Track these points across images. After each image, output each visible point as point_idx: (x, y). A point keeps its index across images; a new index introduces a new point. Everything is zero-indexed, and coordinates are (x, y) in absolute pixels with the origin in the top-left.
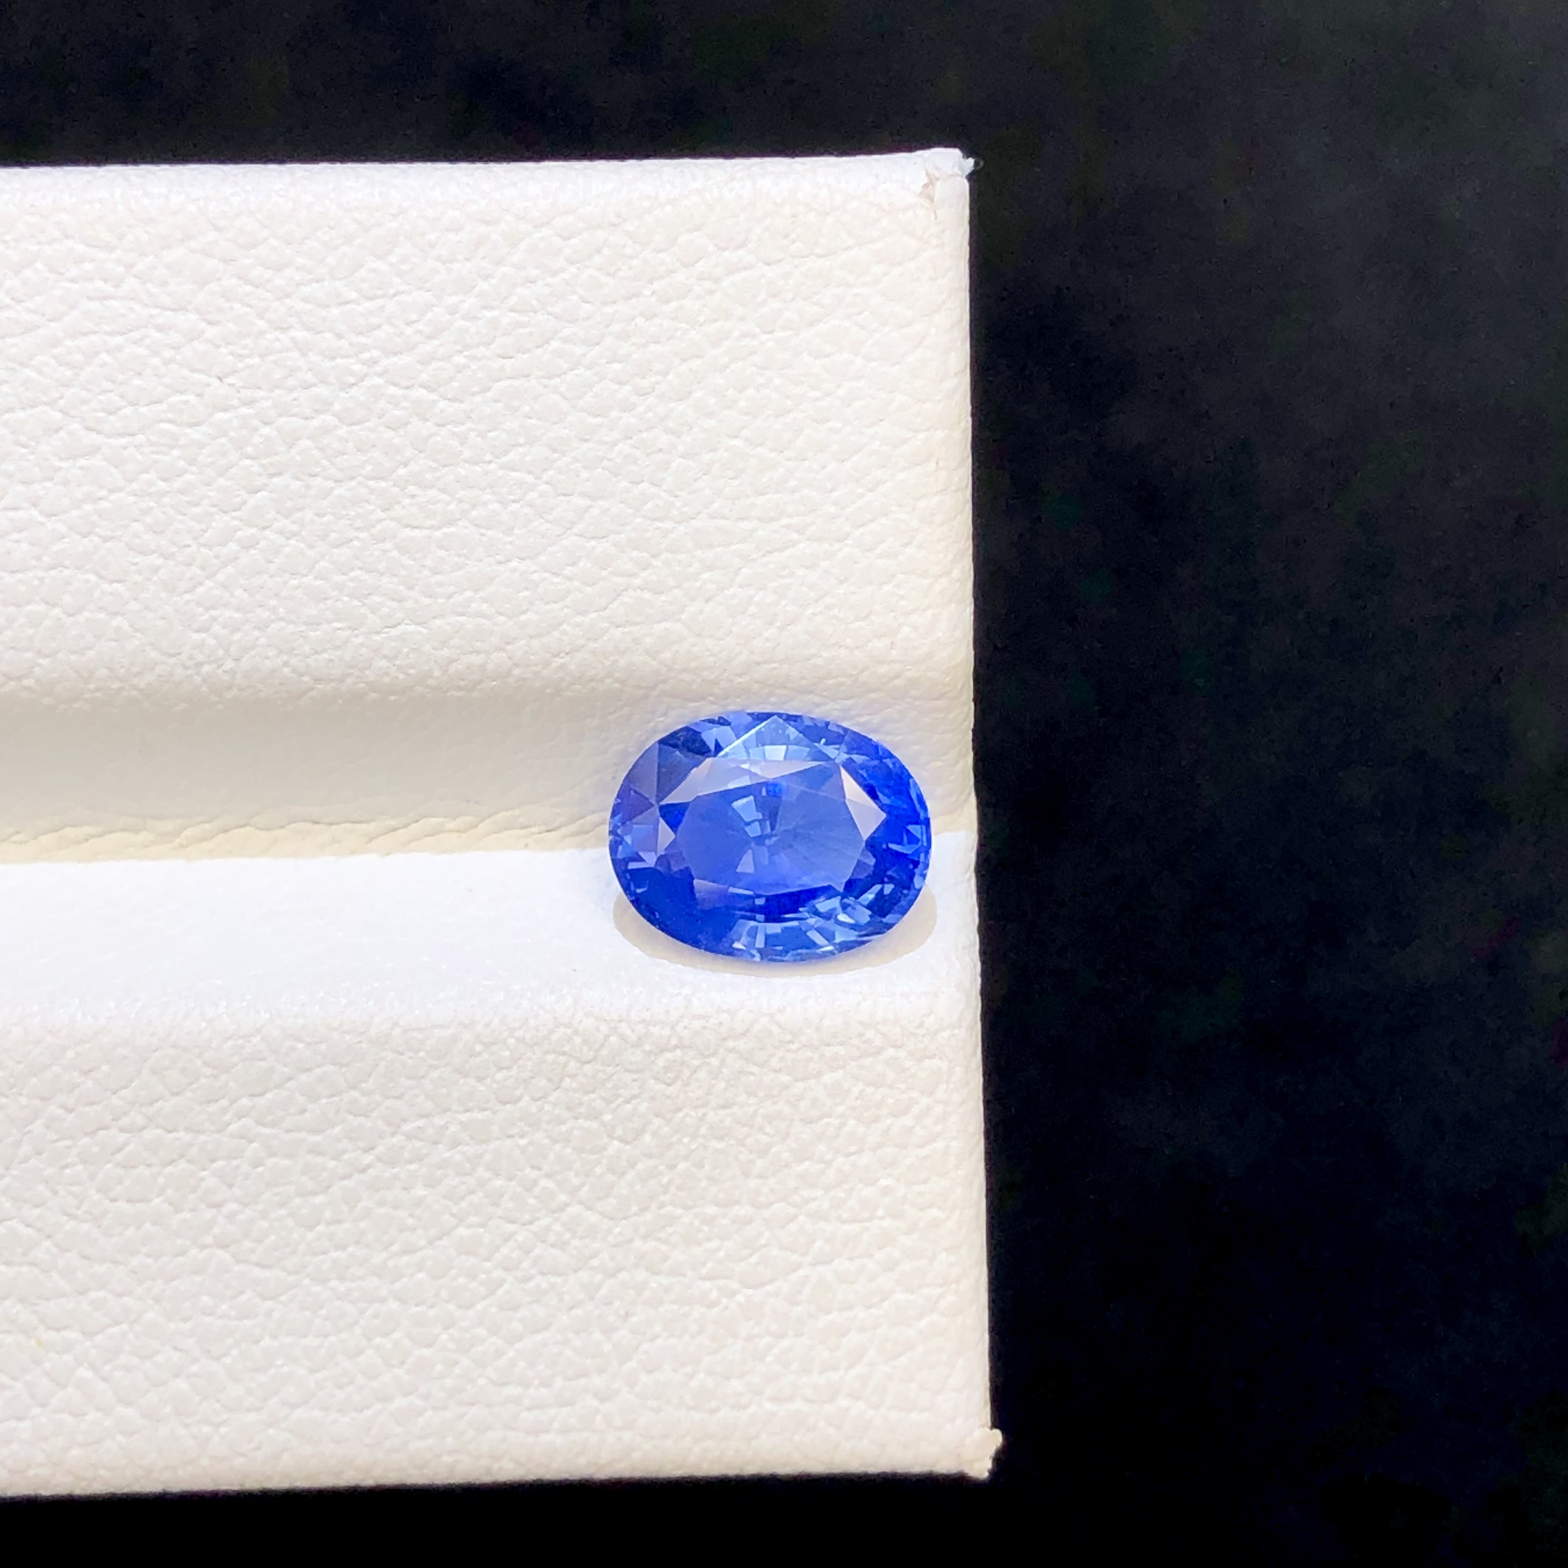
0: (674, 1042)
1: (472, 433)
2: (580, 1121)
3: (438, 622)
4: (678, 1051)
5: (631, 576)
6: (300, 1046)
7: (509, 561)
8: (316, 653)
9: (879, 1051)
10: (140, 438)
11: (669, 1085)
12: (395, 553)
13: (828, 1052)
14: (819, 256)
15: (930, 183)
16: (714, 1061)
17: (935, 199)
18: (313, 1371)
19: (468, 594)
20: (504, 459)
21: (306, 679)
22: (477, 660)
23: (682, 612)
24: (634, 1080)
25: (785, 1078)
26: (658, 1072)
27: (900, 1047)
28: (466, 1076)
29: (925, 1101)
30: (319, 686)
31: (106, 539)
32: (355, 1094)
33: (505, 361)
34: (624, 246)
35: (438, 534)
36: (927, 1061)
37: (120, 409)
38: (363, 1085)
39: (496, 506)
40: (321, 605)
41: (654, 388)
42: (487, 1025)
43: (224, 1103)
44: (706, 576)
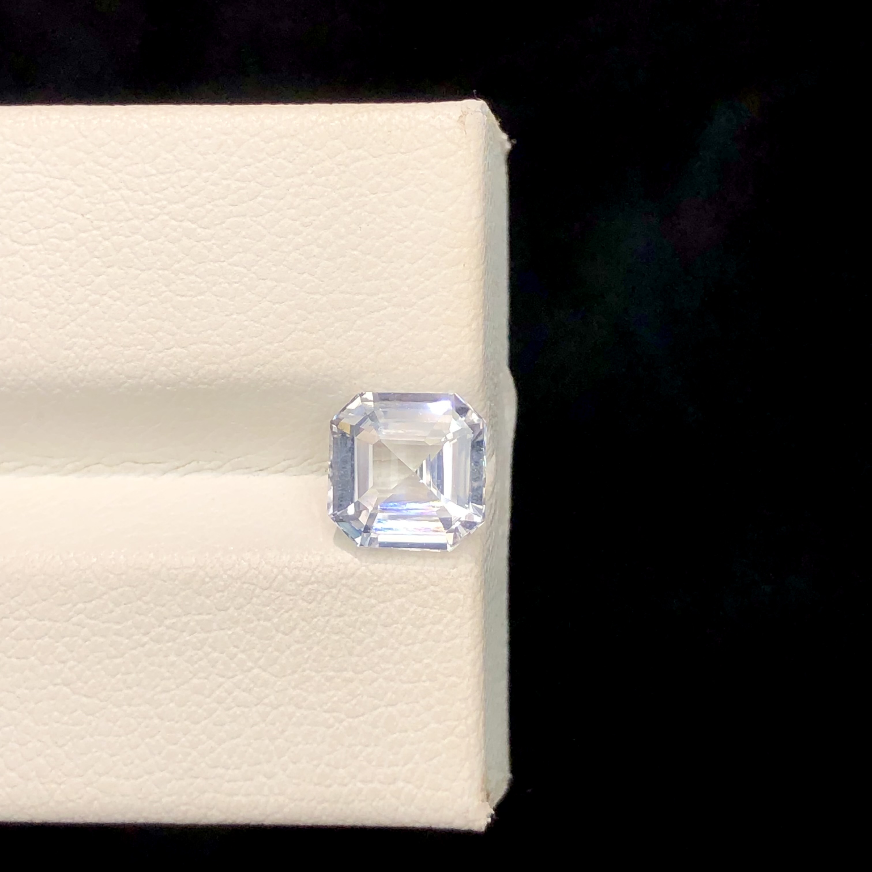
0: (313, 579)
1: (215, 246)
2: (262, 622)
3: (193, 347)
4: (316, 585)
5: (297, 323)
6: (112, 576)
7: (232, 314)
8: (128, 362)
9: (425, 588)
10: (40, 246)
11: (310, 603)
12: (171, 310)
13: (398, 587)
14: (403, 153)
15: (464, 114)
16: (334, 591)
17: (466, 123)
18: (112, 756)
19: (210, 332)
20: (231, 260)
21: (122, 376)
22: (213, 367)
23: (324, 344)
24: (291, 600)
25: (373, 601)
26: (303, 596)
27: (437, 586)
28: (200, 595)
29: (450, 616)
30: (130, 381)
31: (20, 300)
32: (140, 603)
33: (233, 207)
34: (298, 147)
35: (195, 300)
36: (451, 595)
37: (30, 231)
38: (144, 598)
39: (227, 284)
40: (131, 337)
41: (312, 224)
42: (211, 568)
43: (69, 605)
44: (336, 325)
